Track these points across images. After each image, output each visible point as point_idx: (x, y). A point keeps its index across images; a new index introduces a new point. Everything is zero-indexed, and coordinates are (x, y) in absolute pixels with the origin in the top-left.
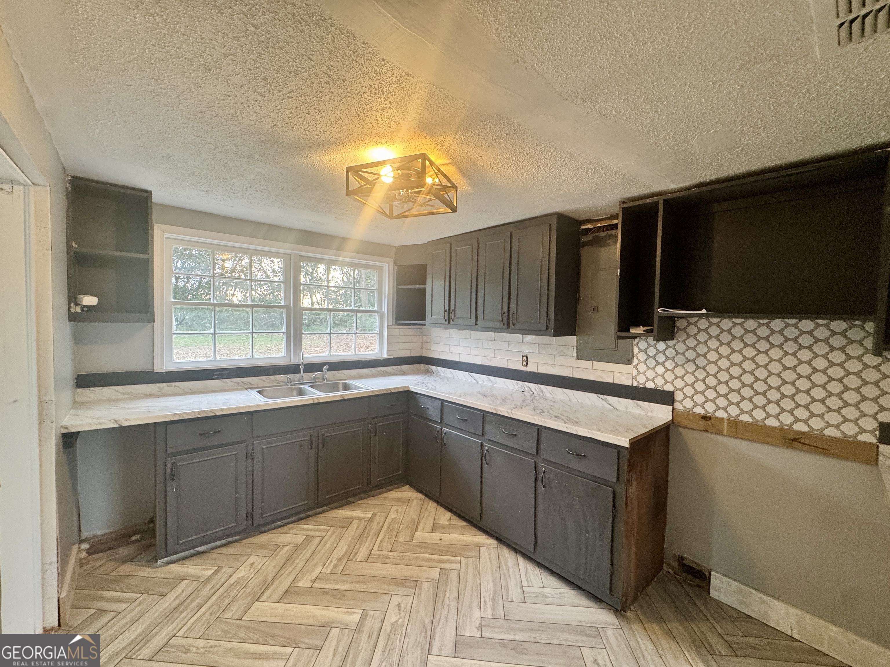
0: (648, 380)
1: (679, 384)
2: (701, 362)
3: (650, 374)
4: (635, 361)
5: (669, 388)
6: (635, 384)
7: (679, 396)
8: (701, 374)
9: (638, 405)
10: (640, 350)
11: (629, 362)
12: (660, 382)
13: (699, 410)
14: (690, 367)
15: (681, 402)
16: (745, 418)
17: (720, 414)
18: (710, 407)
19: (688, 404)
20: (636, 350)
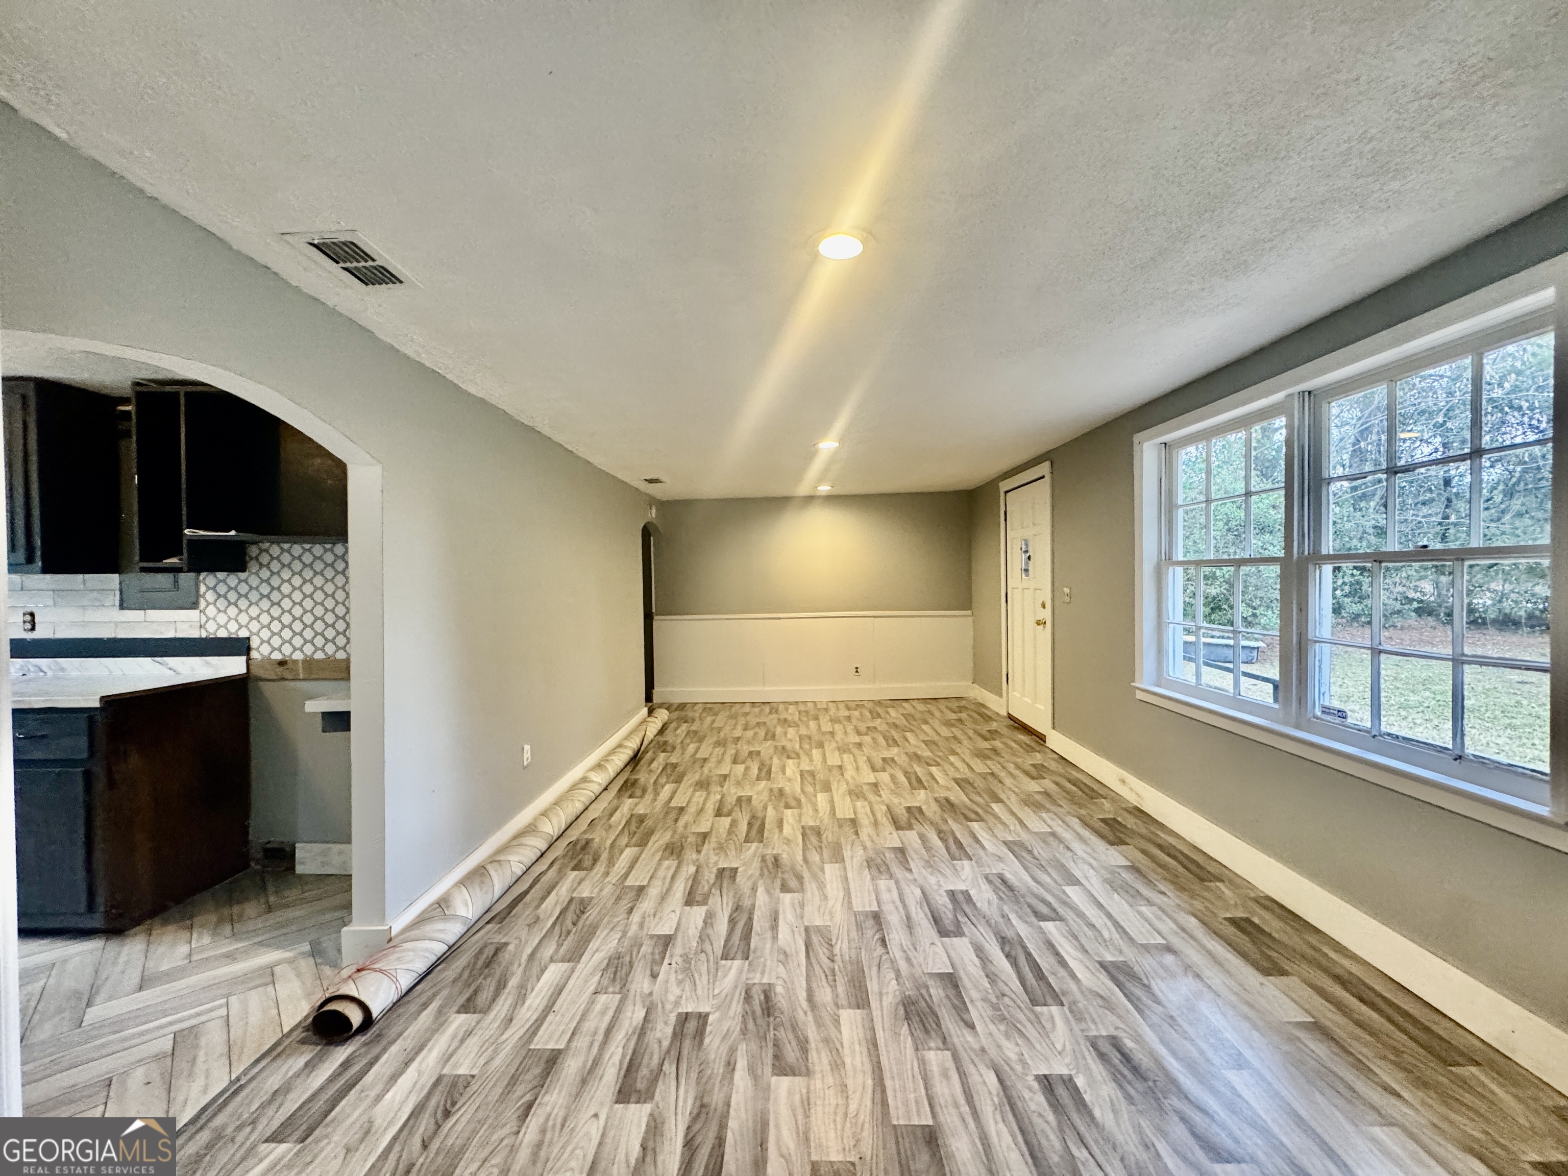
0: (219, 626)
1: (254, 626)
2: (275, 596)
3: (222, 618)
4: (203, 604)
5: (243, 634)
6: (204, 635)
7: (255, 643)
8: (276, 612)
9: (207, 663)
10: (208, 588)
11: (194, 605)
12: (233, 627)
13: (277, 656)
14: (265, 604)
15: (257, 649)
16: (319, 655)
17: (298, 656)
18: (287, 650)
19: (265, 650)
20: (203, 589)
